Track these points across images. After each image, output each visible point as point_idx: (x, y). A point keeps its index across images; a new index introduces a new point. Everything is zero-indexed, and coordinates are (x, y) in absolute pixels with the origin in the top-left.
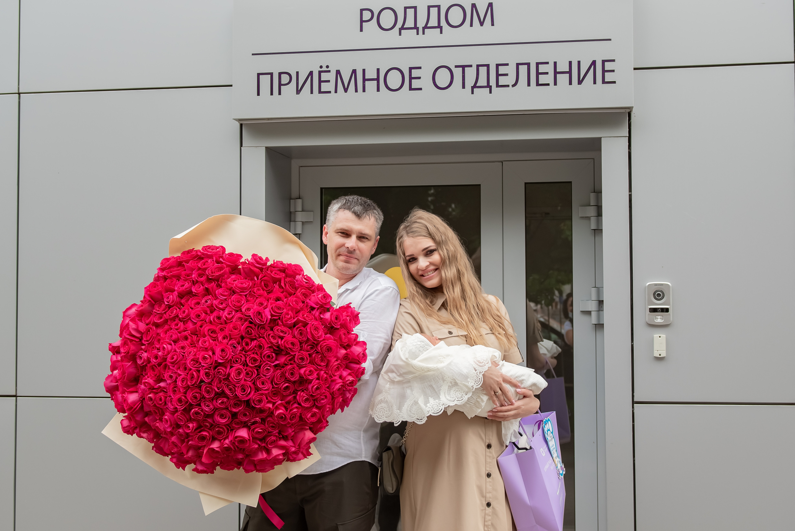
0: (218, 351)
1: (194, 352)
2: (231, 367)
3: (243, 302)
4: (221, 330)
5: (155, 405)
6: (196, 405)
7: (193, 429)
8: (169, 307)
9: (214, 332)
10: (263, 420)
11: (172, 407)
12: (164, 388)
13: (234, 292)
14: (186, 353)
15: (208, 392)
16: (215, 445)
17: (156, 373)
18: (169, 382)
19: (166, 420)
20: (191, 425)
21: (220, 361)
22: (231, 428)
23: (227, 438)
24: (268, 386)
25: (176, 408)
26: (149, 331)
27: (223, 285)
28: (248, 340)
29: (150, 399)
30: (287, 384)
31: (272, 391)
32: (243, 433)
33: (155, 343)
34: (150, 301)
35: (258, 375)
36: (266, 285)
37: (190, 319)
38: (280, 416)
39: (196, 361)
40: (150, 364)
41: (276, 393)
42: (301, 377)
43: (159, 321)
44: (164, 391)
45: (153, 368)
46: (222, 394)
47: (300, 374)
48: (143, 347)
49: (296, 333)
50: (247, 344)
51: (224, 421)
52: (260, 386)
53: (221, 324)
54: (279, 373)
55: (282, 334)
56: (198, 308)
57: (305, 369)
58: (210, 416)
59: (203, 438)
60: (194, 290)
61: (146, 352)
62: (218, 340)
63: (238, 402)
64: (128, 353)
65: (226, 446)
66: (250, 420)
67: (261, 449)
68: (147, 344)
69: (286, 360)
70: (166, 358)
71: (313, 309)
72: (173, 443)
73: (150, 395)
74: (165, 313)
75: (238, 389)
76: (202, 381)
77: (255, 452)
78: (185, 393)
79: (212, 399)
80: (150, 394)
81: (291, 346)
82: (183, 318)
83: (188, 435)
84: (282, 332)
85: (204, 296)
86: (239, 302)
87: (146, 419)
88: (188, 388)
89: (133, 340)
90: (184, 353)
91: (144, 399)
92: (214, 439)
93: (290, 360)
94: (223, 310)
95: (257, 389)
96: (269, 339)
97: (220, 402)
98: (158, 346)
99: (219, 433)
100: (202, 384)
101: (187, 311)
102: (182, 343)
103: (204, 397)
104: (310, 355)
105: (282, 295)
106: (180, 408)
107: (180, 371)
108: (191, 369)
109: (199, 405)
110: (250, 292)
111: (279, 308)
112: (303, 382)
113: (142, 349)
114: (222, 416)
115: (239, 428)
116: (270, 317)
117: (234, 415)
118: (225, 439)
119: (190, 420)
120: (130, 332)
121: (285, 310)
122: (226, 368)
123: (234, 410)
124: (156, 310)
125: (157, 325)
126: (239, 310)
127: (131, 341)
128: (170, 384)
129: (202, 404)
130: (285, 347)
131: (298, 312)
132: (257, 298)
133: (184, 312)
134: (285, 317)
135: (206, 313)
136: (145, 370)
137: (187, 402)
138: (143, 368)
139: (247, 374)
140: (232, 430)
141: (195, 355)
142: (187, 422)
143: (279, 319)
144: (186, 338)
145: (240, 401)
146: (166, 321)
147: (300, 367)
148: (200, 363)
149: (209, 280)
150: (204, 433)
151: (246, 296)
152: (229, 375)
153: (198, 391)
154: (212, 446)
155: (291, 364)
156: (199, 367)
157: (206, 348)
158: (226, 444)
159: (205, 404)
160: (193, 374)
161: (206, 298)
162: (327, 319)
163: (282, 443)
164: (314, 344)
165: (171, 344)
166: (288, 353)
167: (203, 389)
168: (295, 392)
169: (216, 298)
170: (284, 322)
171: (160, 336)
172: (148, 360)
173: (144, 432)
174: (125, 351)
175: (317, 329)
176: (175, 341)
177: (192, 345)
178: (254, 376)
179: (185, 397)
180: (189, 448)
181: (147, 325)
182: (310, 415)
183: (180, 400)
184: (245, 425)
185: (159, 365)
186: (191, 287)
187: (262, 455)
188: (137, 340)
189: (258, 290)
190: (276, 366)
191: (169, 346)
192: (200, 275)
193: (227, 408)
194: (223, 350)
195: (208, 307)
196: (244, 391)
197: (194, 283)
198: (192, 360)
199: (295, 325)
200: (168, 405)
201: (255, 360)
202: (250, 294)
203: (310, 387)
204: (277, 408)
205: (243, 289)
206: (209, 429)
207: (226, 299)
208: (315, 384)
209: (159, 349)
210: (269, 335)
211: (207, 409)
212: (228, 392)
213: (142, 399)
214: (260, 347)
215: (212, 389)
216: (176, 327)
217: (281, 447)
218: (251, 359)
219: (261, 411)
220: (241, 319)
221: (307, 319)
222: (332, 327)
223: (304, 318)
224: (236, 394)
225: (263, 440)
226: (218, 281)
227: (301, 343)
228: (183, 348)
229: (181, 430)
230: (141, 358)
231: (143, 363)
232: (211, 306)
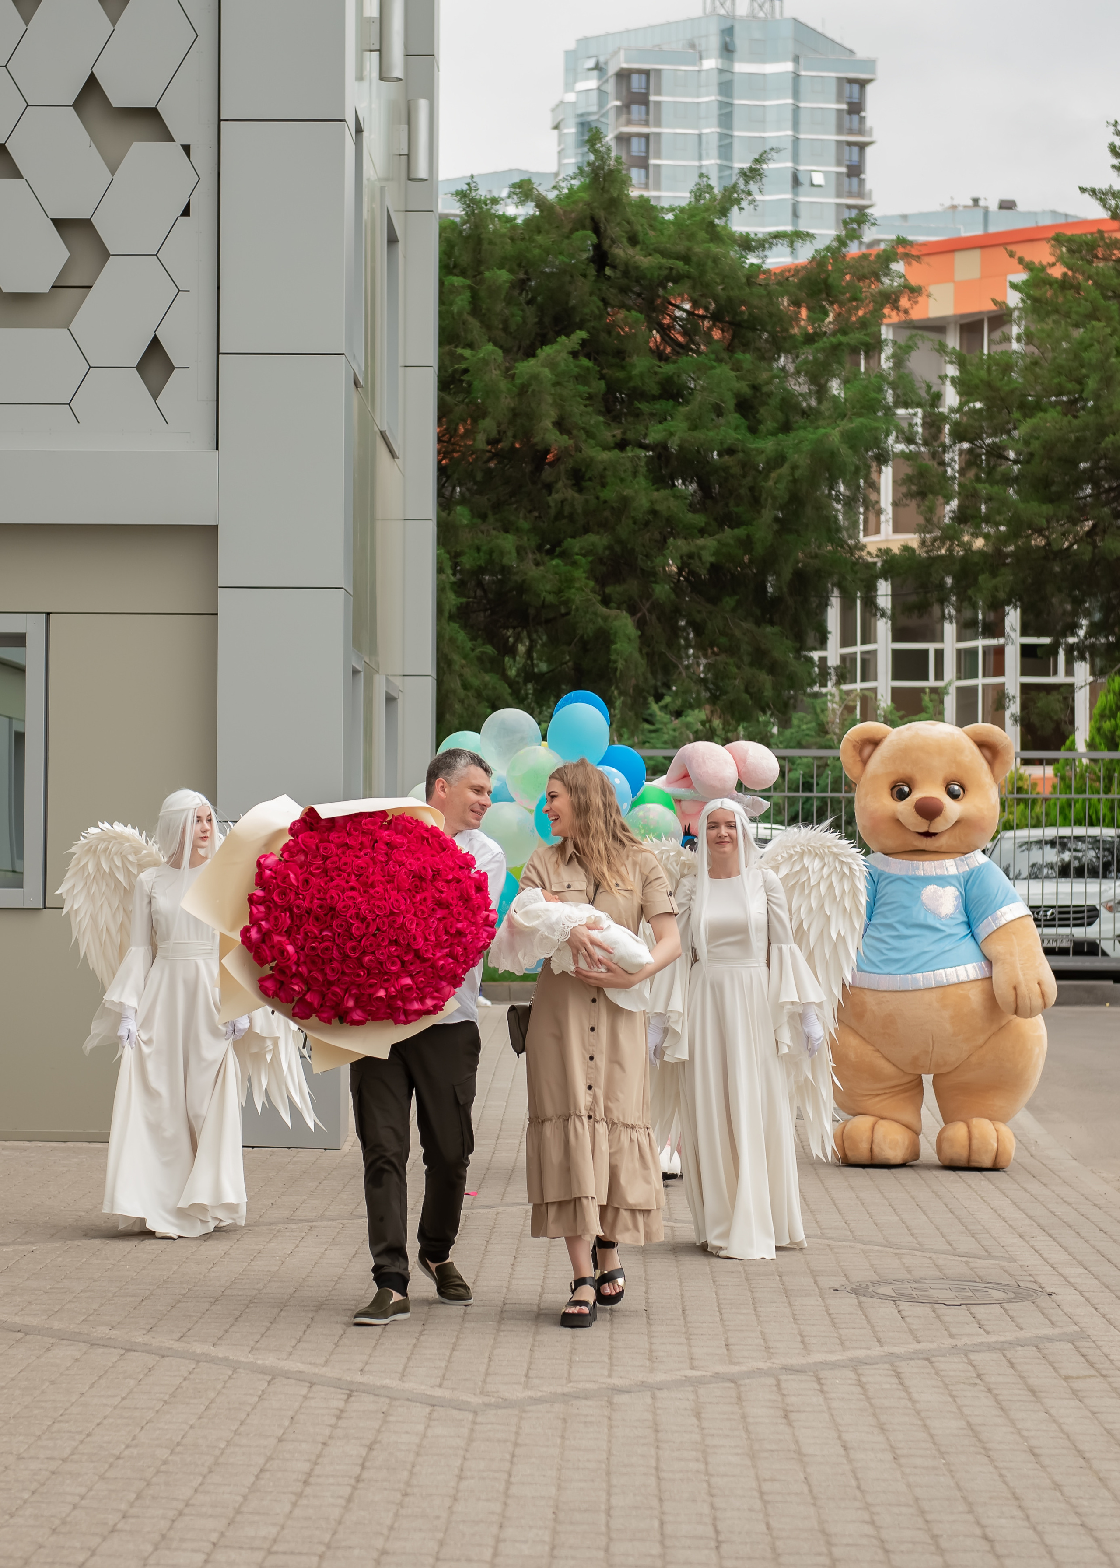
2: (404, 917)
7: (363, 977)
10: (425, 971)
11: (340, 956)
12: (330, 936)
15: (383, 940)
17: (320, 922)
18: (337, 931)
20: (361, 973)
22: (398, 976)
23: (393, 985)
24: (432, 938)
26: (308, 881)
27: (378, 839)
28: (415, 893)
29: (313, 948)
30: (447, 937)
31: (435, 943)
32: (408, 981)
33: (316, 893)
35: (426, 926)
37: (352, 871)
39: (371, 910)
40: (313, 914)
41: (439, 944)
42: (458, 930)
51: (394, 968)
54: (442, 925)
59: (371, 986)
63: (408, 950)
66: (415, 969)
69: (446, 913)
77: (411, 1001)
88: (362, 937)
89: (292, 891)
90: (355, 903)
91: (304, 948)
92: (381, 986)
93: (449, 914)
94: (387, 862)
95: (426, 940)
96: (432, 892)
97: (393, 949)
99: (386, 980)
101: (347, 863)
102: (349, 893)
103: (379, 946)
105: (434, 852)
107: (352, 920)
108: (365, 918)
111: (436, 865)
112: (460, 934)
113: (300, 899)
114: (393, 963)
115: (405, 976)
116: (431, 873)
117: (404, 963)
118: (391, 987)
119: (361, 967)
135: (369, 866)
137: (359, 950)
138: (300, 917)
139: (418, 924)
141: (368, 904)
142: (357, 968)
143: (438, 874)
145: (411, 949)
147: (458, 921)
148: (375, 912)
150: (373, 980)
152: (402, 924)
153: (372, 939)
154: (378, 995)
155: (450, 918)
156: (374, 916)
157: (378, 899)
158: (391, 991)
159: (378, 953)
160: (368, 923)
161: (365, 851)
162: (474, 880)
166: (448, 907)
168: (451, 945)
170: (443, 878)
178: (423, 927)
181: (304, 874)
184: (411, 974)
185: (325, 914)
190: (438, 919)
191: (336, 896)
193: (399, 956)
201: (423, 912)
204: (439, 959)
209: (322, 900)
210: (432, 889)
211: (381, 957)
212: (401, 941)
214: (425, 899)
217: (433, 998)
218: (420, 911)
219: (425, 960)
220: (405, 873)
221: (460, 875)
222: (477, 887)
224: (408, 942)
232: (373, 859)
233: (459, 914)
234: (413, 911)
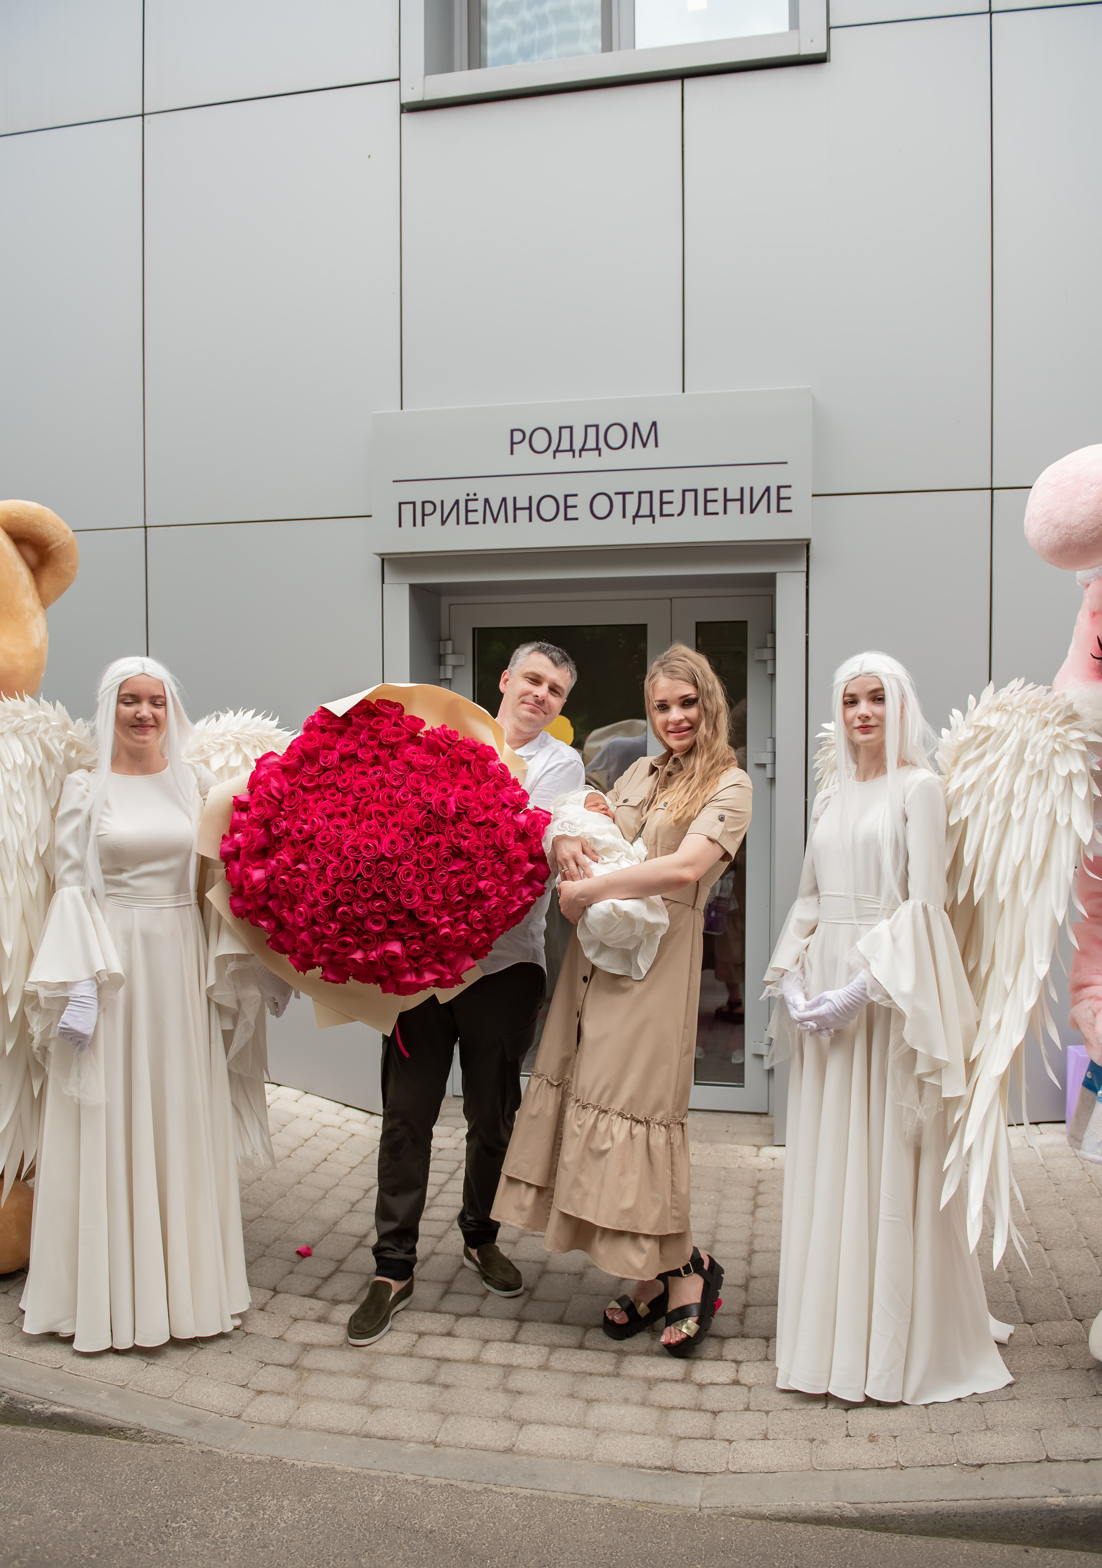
0: (386, 841)
1: (354, 836)
2: (400, 865)
3: (423, 785)
4: (390, 813)
5: (287, 890)
6: (346, 903)
7: (335, 930)
8: (325, 770)
9: (382, 815)
10: (423, 938)
11: (312, 899)
12: (304, 872)
13: (413, 769)
14: (343, 835)
15: (365, 891)
16: (358, 956)
17: (297, 851)
18: (313, 866)
19: (301, 914)
20: (333, 926)
21: (388, 856)
22: (382, 938)
23: (375, 949)
24: (437, 897)
25: (318, 900)
26: (294, 795)
27: (398, 755)
28: (424, 835)
29: (283, 881)
30: (460, 898)
31: (441, 904)
32: (395, 947)
33: (301, 811)
34: (300, 756)
35: (430, 880)
36: (452, 766)
37: (351, 791)
38: (446, 936)
39: (356, 849)
40: (290, 838)
41: (446, 905)
42: (478, 890)
43: (309, 785)
44: (304, 876)
45: (293, 844)
46: (383, 896)
47: (477, 887)
48: (282, 813)
49: (482, 834)
50: (422, 839)
51: (377, 928)
52: (431, 895)
53: (391, 806)
54: (455, 881)
55: (465, 834)
56: (364, 779)
57: (485, 882)
58: (362, 919)
59: (345, 944)
60: (360, 755)
61: (285, 820)
62: (387, 827)
63: (399, 908)
64: (263, 816)
65: (372, 959)
66: (407, 933)
67: (410, 970)
68: (289, 811)
69: (465, 866)
70: (315, 836)
71: (505, 806)
72: (302, 941)
73: (283, 877)
74: (319, 776)
75: (403, 893)
76: (360, 875)
77: (404, 973)
78: (335, 886)
79: (368, 899)
80: (283, 874)
81: (475, 851)
82: (343, 789)
83: (324, 936)
84: (467, 830)
85: (372, 765)
86: (418, 783)
87: (270, 904)
88: (339, 880)
89: (271, 802)
90: (340, 835)
91: (273, 878)
92: (359, 947)
93: (470, 867)
94: (398, 788)
95: (427, 898)
96: (449, 836)
97: (378, 904)
98: (304, 817)
99: (366, 941)
100: (359, 878)
101: (349, 780)
102: (338, 821)
103: (358, 896)
104: (493, 864)
105: (470, 783)
106: (325, 902)
107: (332, 856)
108: (346, 858)
109: (350, 904)
110: (433, 771)
111: (467, 800)
112: (481, 896)
113: (280, 816)
114: (377, 922)
115: (392, 940)
116: (455, 810)
117: (391, 923)
118: (371, 950)
119: (333, 919)
120: (270, 791)
121: (473, 804)
122: (392, 863)
123: (393, 918)
124: (306, 769)
125: (305, 789)
126: (417, 793)
127: (269, 802)
128: (314, 870)
129: (354, 904)
130: (468, 851)
131: (487, 808)
132: (440, 781)
133: (345, 781)
134: (473, 813)
135: (374, 788)
136: (280, 843)
137: (334, 897)
138: (278, 839)
139: (418, 877)
140: (383, 941)
141: (355, 840)
142: (329, 920)
143: (465, 813)
144: (344, 815)
145: (402, 908)
146: (318, 787)
147: (480, 878)
148: (361, 852)
149: (381, 745)
150: (349, 940)
151: (427, 776)
152: (395, 873)
153: (352, 886)
154: (354, 956)
155: (470, 873)
156: (359, 857)
157: (371, 835)
158: (373, 957)
159: (357, 905)
160: (349, 865)
161: (375, 768)
162: (521, 824)
163: (440, 967)
164: (501, 852)
165: (323, 819)
166: (469, 858)
167: (359, 885)
168: (468, 908)
169: (388, 772)
170: (471, 819)
171: (308, 804)
172: (288, 833)
173: (263, 920)
174: (259, 813)
175: (508, 834)
176: (330, 817)
177: (352, 825)
178: (426, 880)
179: (334, 891)
180: (323, 951)
181: (291, 785)
182: (478, 939)
183: (325, 894)
184: (401, 939)
185: (304, 842)
186: (357, 749)
187: (410, 978)
188: (277, 803)
189: (443, 770)
190: (451, 872)
191: (321, 821)
192: (372, 738)
193: (384, 914)
194: (393, 842)
195: (377, 780)
196: (410, 897)
197: (362, 745)
198: (351, 847)
199: (481, 824)
200: (306, 894)
201: (430, 862)
202: (432, 775)
203: (486, 904)
204: (443, 926)
205: (425, 767)
206: (355, 934)
207: (401, 776)
208: (494, 902)
209: (305, 822)
210: (450, 831)
211: (360, 911)
212: (390, 895)
213: (271, 878)
214: (437, 845)
215: (369, 886)
216: (332, 798)
218: (425, 859)
219: (424, 925)
220: (418, 805)
221: (498, 819)
222: (525, 833)
223: (495, 817)
224: (399, 899)
225: (416, 959)
226: (392, 749)
227: (486, 848)
228: (338, 827)
229: (317, 929)
230: (277, 827)
231: (280, 833)
232: (381, 780)
233: (485, 869)
234: (415, 857)
